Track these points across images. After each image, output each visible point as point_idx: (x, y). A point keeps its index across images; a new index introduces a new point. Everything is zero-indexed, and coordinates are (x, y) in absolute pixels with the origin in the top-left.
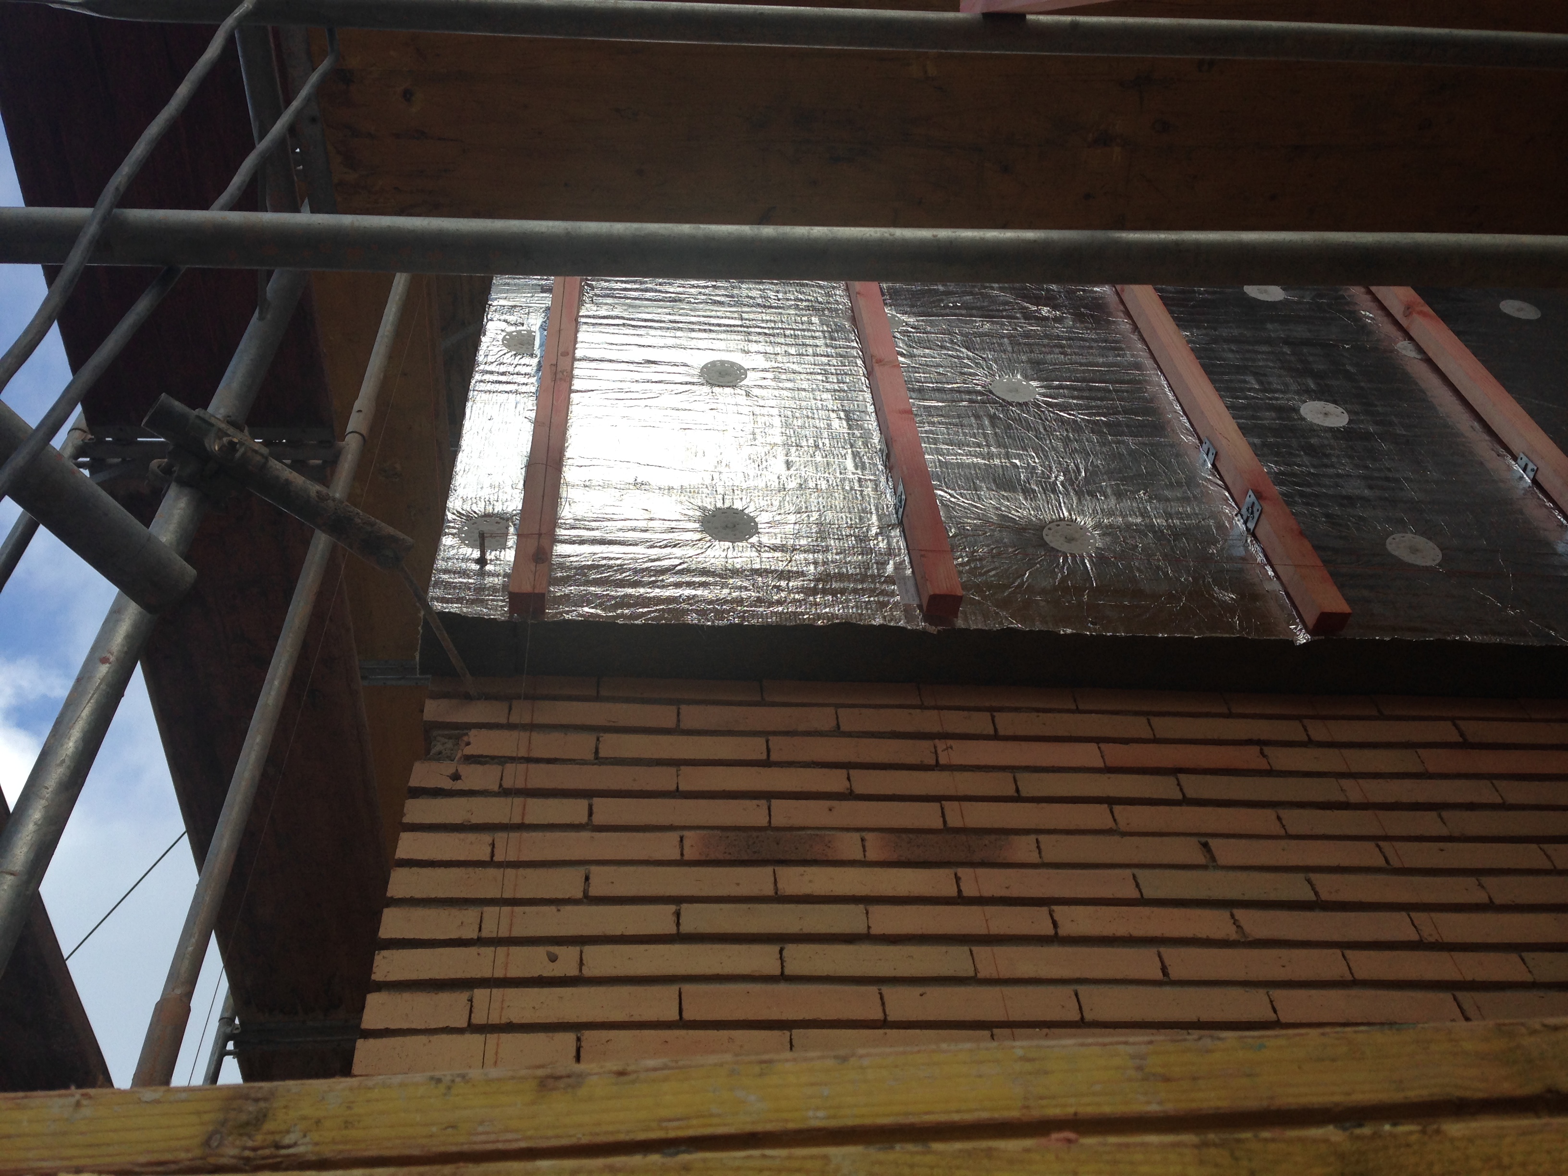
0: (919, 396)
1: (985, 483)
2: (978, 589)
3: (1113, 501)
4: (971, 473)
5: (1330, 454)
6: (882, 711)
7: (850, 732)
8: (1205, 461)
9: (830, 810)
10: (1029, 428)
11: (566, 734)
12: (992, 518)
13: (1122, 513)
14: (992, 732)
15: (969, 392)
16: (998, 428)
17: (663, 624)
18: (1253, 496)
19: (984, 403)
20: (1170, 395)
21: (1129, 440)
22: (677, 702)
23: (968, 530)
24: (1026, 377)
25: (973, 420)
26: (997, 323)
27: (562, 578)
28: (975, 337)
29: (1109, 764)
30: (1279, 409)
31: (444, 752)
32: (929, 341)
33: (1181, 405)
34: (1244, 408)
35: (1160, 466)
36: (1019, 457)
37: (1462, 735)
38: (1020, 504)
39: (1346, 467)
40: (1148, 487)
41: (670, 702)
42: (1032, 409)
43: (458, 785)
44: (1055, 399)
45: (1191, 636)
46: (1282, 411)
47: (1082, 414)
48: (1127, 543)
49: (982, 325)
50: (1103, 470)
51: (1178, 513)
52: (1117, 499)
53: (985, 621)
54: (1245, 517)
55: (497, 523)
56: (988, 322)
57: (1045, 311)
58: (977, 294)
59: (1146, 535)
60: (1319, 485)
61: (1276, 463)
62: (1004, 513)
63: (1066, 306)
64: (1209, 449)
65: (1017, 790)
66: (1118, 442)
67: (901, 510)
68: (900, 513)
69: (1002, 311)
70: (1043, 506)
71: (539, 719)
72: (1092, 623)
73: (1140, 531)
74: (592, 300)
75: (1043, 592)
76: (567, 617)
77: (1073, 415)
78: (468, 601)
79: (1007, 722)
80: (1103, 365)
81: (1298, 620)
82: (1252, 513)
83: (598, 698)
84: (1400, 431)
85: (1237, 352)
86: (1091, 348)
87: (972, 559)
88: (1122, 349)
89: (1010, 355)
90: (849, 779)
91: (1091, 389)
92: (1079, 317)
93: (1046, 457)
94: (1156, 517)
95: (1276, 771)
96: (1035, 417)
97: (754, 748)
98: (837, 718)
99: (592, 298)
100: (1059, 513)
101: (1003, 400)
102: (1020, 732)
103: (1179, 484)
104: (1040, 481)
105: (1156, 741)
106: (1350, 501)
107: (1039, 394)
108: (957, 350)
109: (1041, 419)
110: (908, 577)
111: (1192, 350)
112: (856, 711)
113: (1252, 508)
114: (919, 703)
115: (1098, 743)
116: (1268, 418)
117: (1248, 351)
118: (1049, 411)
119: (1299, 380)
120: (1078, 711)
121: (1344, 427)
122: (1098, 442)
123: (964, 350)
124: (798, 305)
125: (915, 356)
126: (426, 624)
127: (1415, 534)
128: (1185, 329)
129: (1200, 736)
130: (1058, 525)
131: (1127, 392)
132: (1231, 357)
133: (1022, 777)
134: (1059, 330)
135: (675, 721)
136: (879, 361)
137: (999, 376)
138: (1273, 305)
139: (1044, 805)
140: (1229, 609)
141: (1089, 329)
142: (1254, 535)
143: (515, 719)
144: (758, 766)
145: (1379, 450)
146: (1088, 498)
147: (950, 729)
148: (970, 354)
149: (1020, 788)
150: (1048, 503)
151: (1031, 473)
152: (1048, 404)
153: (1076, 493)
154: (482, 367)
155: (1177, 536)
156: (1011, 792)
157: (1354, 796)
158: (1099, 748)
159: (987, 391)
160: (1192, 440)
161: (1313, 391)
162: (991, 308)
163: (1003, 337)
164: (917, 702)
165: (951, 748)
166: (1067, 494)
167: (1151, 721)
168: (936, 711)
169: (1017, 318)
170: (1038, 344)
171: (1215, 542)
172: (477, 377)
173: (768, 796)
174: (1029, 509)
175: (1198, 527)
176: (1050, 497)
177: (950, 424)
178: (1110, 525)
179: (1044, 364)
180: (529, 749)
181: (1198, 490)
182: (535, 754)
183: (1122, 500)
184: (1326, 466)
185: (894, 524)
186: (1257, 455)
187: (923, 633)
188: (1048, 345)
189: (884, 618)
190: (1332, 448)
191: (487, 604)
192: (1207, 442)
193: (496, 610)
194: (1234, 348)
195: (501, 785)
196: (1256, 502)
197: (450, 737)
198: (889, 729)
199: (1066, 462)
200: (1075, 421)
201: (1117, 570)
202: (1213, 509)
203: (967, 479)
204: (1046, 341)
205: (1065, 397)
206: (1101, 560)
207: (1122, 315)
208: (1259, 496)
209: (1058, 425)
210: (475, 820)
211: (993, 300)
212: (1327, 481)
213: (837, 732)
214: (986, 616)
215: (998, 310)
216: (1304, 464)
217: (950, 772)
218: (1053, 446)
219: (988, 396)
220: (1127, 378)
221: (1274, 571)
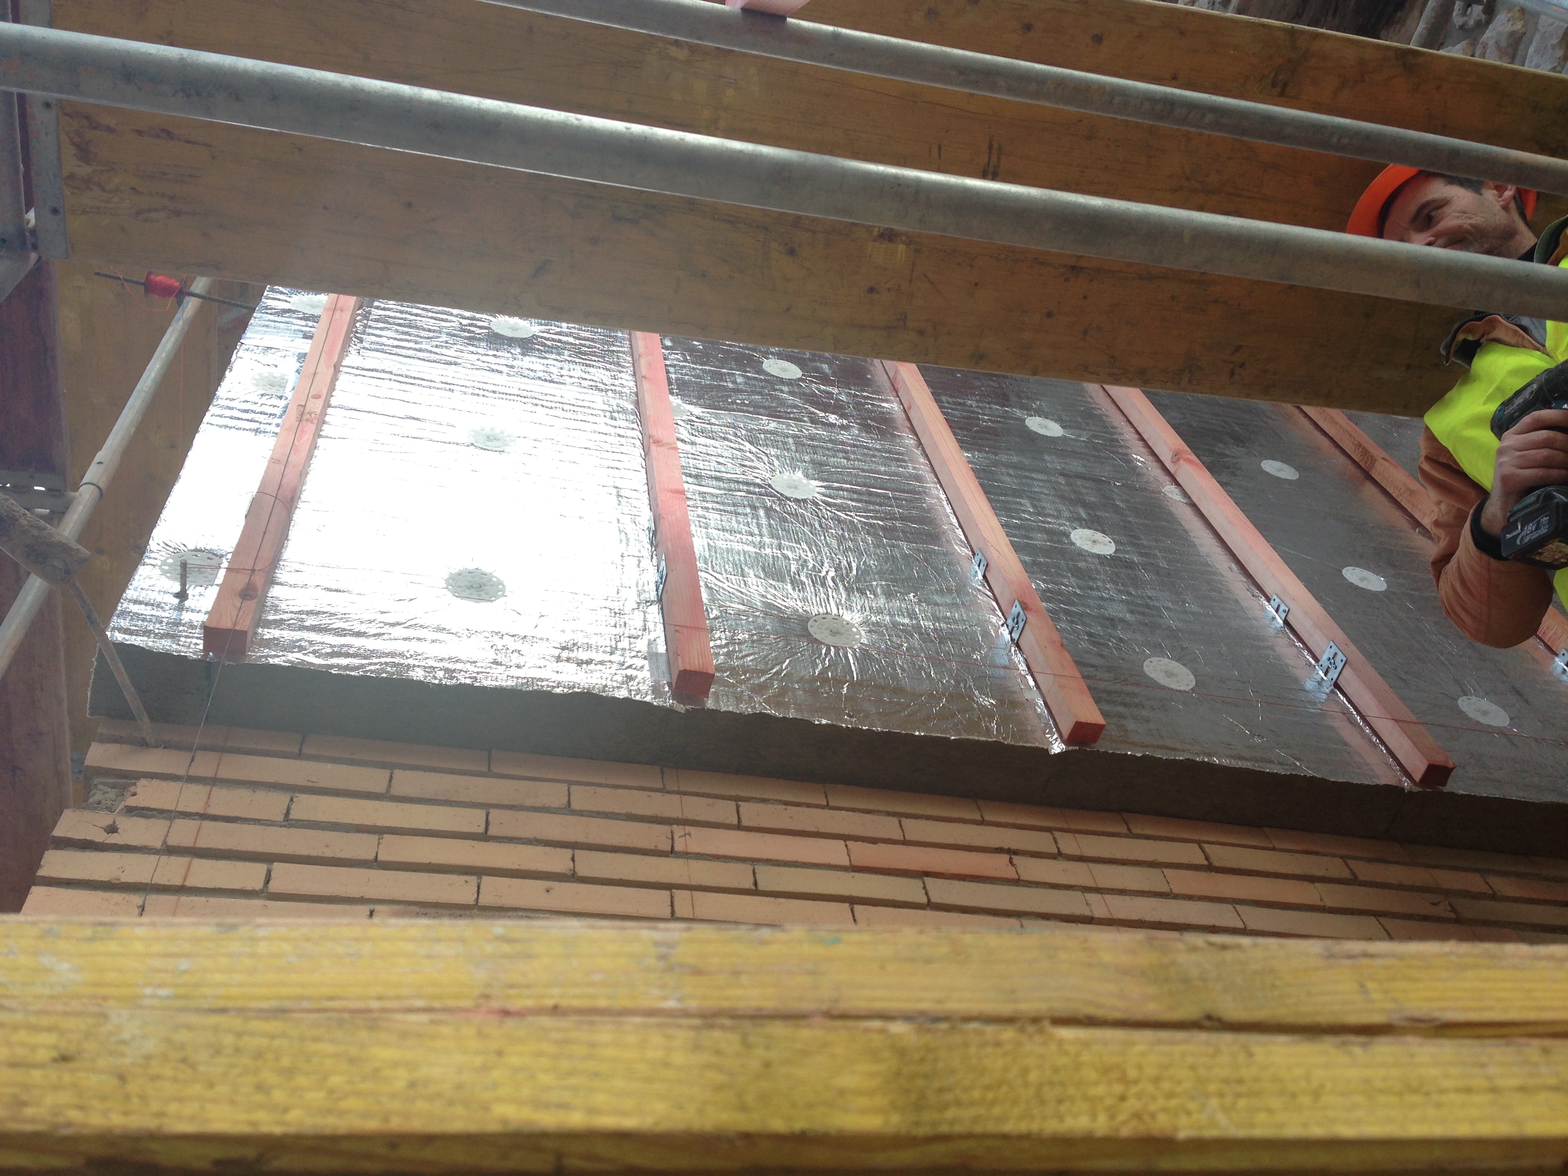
0: (696, 481)
1: (754, 570)
2: (734, 671)
3: (882, 601)
4: (740, 560)
5: (1096, 578)
6: (619, 791)
7: (581, 811)
8: (976, 572)
9: (548, 891)
10: (805, 522)
11: (254, 792)
12: (756, 605)
13: (890, 612)
14: (735, 822)
15: (747, 484)
16: (773, 520)
17: (383, 677)
18: (1018, 606)
19: (761, 495)
20: (948, 510)
21: (904, 545)
22: (391, 767)
23: (731, 614)
24: (807, 476)
25: (748, 510)
26: (783, 423)
27: (275, 621)
28: (760, 433)
29: (854, 863)
30: (1051, 533)
31: (104, 802)
32: (712, 432)
33: (957, 518)
34: (1017, 527)
35: (932, 572)
36: (792, 549)
37: (1207, 858)
38: (787, 594)
39: (1110, 590)
40: (918, 590)
41: (383, 766)
42: (809, 506)
43: (114, 839)
44: (834, 499)
45: (948, 736)
46: (1052, 533)
47: (859, 516)
48: (891, 641)
49: (768, 423)
50: (875, 571)
51: (946, 617)
52: (887, 598)
53: (738, 705)
54: (1010, 628)
55: (208, 558)
56: (774, 421)
57: (833, 418)
58: (766, 395)
59: (912, 636)
60: (1083, 605)
61: (1044, 581)
62: (769, 601)
63: (853, 416)
64: (981, 560)
65: (756, 884)
66: (893, 546)
67: (661, 586)
68: (660, 591)
69: (789, 413)
70: (811, 598)
71: (223, 774)
72: (849, 715)
73: (907, 632)
74: (359, 353)
75: (801, 680)
76: (271, 661)
77: (851, 516)
78: (156, 634)
79: (751, 813)
80: (885, 473)
81: (1054, 730)
82: (1017, 623)
83: (299, 756)
84: (1163, 564)
85: (1015, 476)
86: (875, 456)
87: (732, 641)
88: (904, 461)
89: (793, 454)
90: (573, 859)
91: (871, 494)
92: (865, 428)
93: (819, 552)
94: (923, 620)
95: (1023, 881)
96: (811, 514)
97: (472, 821)
98: (569, 795)
99: (359, 350)
100: (826, 606)
101: (782, 495)
102: (764, 824)
103: (949, 591)
104: (811, 575)
105: (905, 842)
106: (1112, 622)
107: (818, 493)
108: (739, 443)
109: (818, 516)
110: (661, 654)
111: (972, 469)
112: (591, 789)
113: (1017, 618)
114: (661, 786)
115: (845, 841)
116: (1039, 540)
117: (1026, 477)
118: (826, 510)
119: (1071, 508)
120: (827, 807)
121: (1110, 555)
122: (872, 543)
123: (747, 444)
124: (580, 383)
125: (696, 444)
126: (101, 656)
127: (1171, 659)
128: (967, 450)
129: (951, 841)
130: (825, 618)
131: (906, 500)
132: (1009, 481)
133: (760, 869)
134: (844, 436)
135: (385, 787)
136: (657, 442)
137: (780, 472)
138: (1053, 440)
139: (783, 900)
140: (988, 714)
141: (874, 439)
142: (1018, 645)
143: (194, 771)
144: (473, 839)
145: (1141, 579)
146: (858, 595)
147: (691, 815)
148: (754, 450)
149: (758, 882)
150: (816, 595)
151: (802, 565)
152: (827, 504)
153: (846, 589)
154: (220, 402)
155: (942, 640)
156: (748, 884)
157: (1099, 912)
158: (846, 846)
159: (766, 485)
160: (966, 552)
161: (1085, 520)
162: (779, 409)
163: (788, 437)
164: (659, 785)
165: (689, 834)
166: (837, 589)
167: (902, 823)
168: (678, 796)
169: (804, 421)
170: (823, 447)
171: (977, 647)
172: (212, 409)
173: (479, 872)
174: (796, 600)
175: (963, 633)
176: (819, 590)
177: (725, 511)
178: (877, 622)
179: (826, 466)
180: (207, 804)
181: (968, 598)
182: (212, 811)
183: (891, 600)
184: (1091, 588)
185: (655, 601)
186: (1027, 572)
187: (670, 711)
188: (832, 449)
189: (630, 691)
190: (1098, 573)
191: (179, 640)
192: (980, 554)
193: (189, 647)
194: (1011, 472)
195: (165, 842)
196: (1022, 613)
197: (113, 786)
198: (624, 811)
199: (839, 559)
200: (852, 522)
201: (879, 666)
202: (980, 617)
203: (734, 564)
204: (830, 445)
205: (844, 498)
206: (864, 656)
207: (908, 431)
208: (1025, 607)
209: (834, 524)
210: (126, 878)
211: (782, 402)
212: (1091, 602)
213: (568, 809)
214: (739, 699)
215: (786, 412)
216: (1070, 585)
217: (686, 860)
218: (827, 543)
219: (766, 489)
220: (907, 488)
221: (1035, 680)
